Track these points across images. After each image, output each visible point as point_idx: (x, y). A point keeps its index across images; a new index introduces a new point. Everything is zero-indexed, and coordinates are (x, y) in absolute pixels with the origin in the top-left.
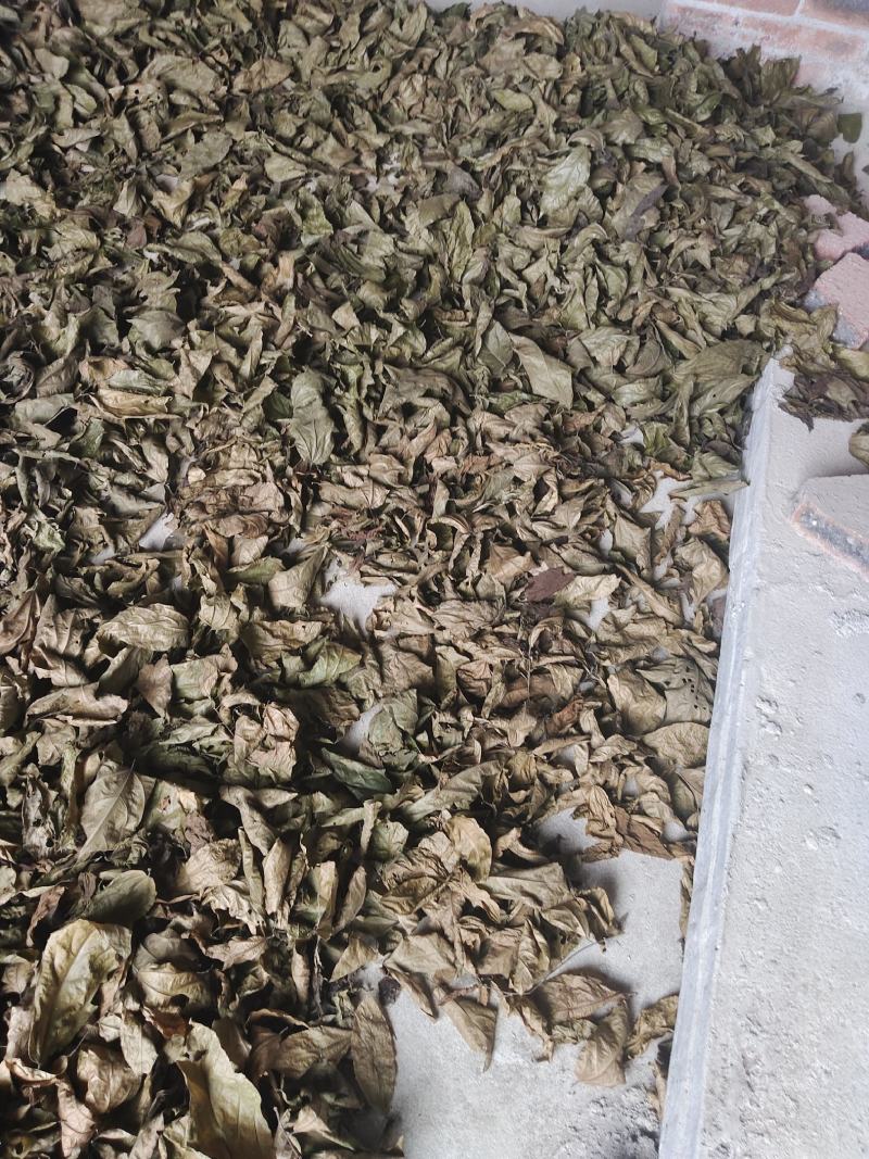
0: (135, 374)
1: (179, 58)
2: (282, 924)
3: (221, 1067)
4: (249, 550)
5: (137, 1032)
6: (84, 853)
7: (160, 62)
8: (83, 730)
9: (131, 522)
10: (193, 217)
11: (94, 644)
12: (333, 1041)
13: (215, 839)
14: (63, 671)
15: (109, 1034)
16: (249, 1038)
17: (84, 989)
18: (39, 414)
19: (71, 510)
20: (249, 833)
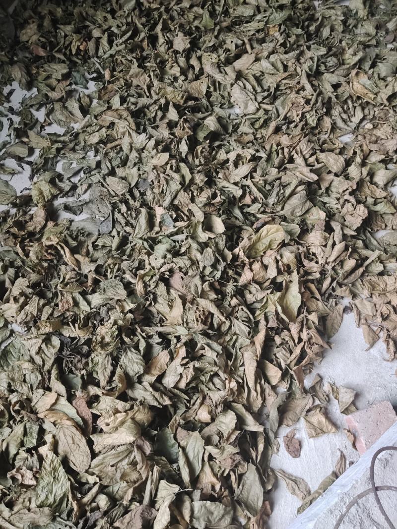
0: (369, 82)
2: (329, 267)
3: (294, 289)
4: (374, 158)
5: (275, 265)
6: (282, 213)
8: (299, 178)
9: (338, 130)
11: (314, 158)
12: (324, 310)
13: (325, 231)
14: (301, 159)
15: (265, 262)
16: (304, 288)
17: (264, 247)
18: (330, 80)
19: (322, 116)
20: (335, 235)
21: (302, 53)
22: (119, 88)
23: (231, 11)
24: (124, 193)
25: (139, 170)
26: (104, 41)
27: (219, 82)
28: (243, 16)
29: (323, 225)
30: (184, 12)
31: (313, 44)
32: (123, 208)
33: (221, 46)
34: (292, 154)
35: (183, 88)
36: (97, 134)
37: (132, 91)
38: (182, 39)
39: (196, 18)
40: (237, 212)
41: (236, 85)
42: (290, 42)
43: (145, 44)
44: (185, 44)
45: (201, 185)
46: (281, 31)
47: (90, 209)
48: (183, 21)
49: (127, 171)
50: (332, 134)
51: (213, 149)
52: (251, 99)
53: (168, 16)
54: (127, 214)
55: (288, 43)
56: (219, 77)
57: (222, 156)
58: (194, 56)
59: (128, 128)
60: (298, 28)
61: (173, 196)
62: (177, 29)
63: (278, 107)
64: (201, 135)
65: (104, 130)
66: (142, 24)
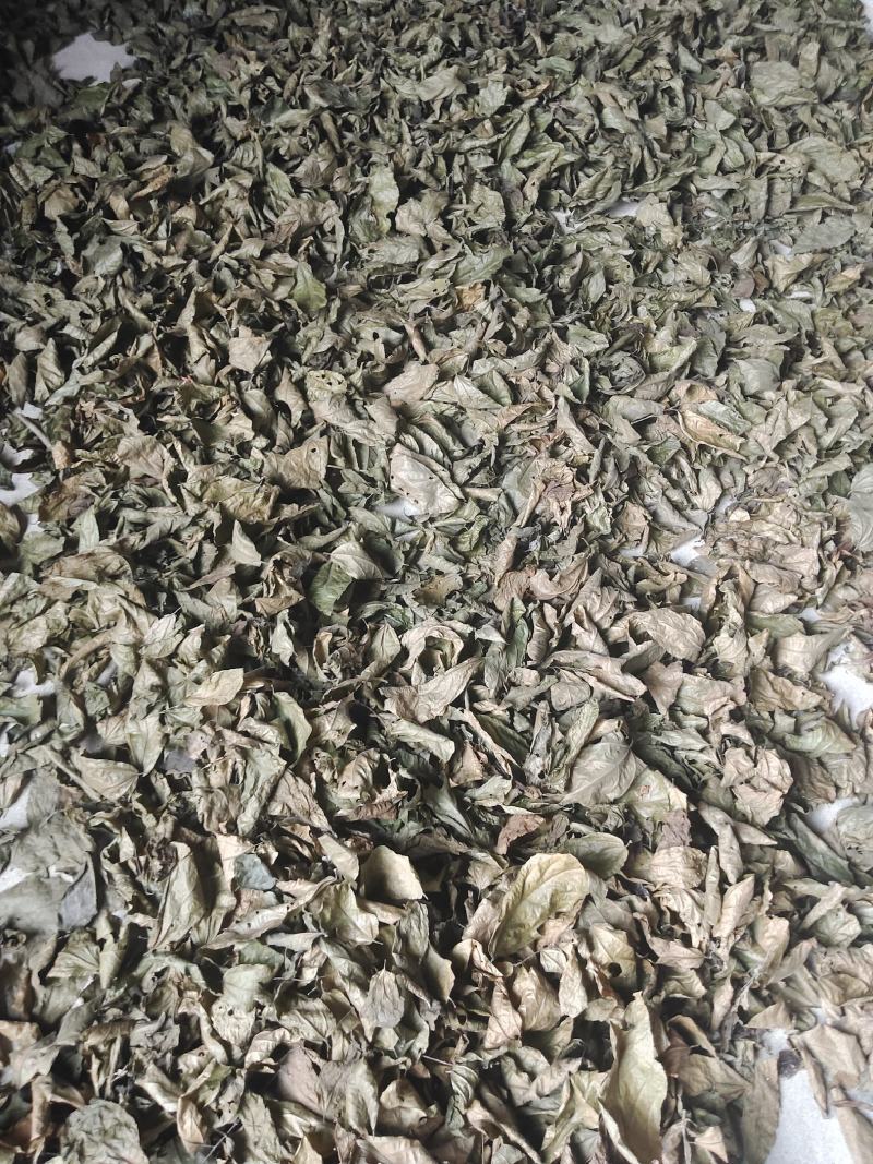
0: (722, 408)
1: (831, 144)
2: (723, 952)
4: (772, 602)
5: (578, 976)
6: (568, 798)
7: (810, 142)
8: (597, 693)
9: (666, 533)
10: (795, 287)
11: (622, 625)
12: (728, 1081)
13: (691, 845)
14: (593, 636)
15: (549, 964)
16: (670, 1036)
17: (538, 915)
18: (627, 411)
19: (623, 503)
20: (722, 855)
21: (549, 349)
22: (94, 489)
23: (364, 253)
24: (126, 795)
25: (162, 721)
26: (48, 360)
27: (355, 441)
28: (394, 265)
29: (686, 830)
30: (247, 268)
31: (573, 322)
32: (127, 846)
33: (349, 347)
34: (567, 623)
35: (267, 469)
36: (41, 621)
37: (131, 492)
38: (251, 344)
39: (279, 279)
40: (448, 808)
41: (398, 448)
42: (516, 326)
43: (155, 361)
44: (259, 353)
45: (341, 742)
46: (491, 297)
47: (31, 851)
48: (247, 292)
49: (131, 727)
50: (653, 544)
51: (363, 631)
52: (441, 479)
53: (210, 284)
54: (137, 863)
55: (513, 330)
56: (353, 429)
57: (386, 644)
58: (285, 380)
59: (125, 604)
60: (529, 285)
61: (264, 795)
62: (235, 318)
63: (511, 492)
64: (327, 597)
65: (60, 607)
66: (145, 310)
